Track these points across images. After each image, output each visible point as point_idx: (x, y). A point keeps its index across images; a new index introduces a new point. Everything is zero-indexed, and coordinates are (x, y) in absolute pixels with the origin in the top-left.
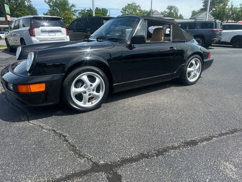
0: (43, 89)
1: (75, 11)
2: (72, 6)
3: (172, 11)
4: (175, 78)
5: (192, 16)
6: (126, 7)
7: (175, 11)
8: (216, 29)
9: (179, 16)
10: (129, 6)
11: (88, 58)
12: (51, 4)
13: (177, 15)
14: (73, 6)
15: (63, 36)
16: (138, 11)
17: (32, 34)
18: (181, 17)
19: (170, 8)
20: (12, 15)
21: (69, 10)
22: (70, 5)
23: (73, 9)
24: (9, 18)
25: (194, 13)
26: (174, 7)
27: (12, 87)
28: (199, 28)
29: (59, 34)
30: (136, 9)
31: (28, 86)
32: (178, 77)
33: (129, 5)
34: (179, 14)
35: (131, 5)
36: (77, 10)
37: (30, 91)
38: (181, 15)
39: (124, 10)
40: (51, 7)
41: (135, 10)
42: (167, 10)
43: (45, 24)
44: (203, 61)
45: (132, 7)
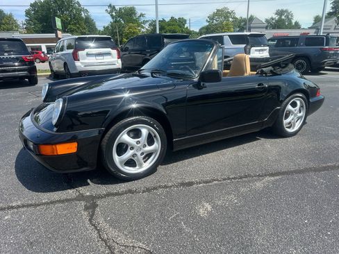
0: (74, 150)
1: (145, 22)
2: (140, 16)
3: (283, 17)
4: (267, 126)
5: (314, 24)
6: (215, 14)
7: (287, 16)
8: (327, 47)
9: (294, 24)
10: (219, 13)
11: (134, 106)
12: (114, 14)
13: (291, 22)
14: (142, 15)
15: (113, 60)
16: (231, 19)
17: (76, 57)
18: (297, 26)
19: (280, 13)
20: (64, 30)
21: (135, 21)
22: (138, 15)
23: (142, 19)
24: (60, 34)
25: (317, 19)
26: (286, 11)
27: (32, 147)
28: (303, 45)
29: (109, 57)
30: (228, 17)
31: (54, 146)
32: (270, 125)
33: (218, 10)
34: (293, 22)
35: (222, 11)
36: (147, 21)
37: (55, 154)
38: (296, 23)
39: (211, 18)
40: (113, 18)
41: (226, 17)
42: (274, 16)
43: (92, 44)
44: (309, 101)
45: (223, 14)
